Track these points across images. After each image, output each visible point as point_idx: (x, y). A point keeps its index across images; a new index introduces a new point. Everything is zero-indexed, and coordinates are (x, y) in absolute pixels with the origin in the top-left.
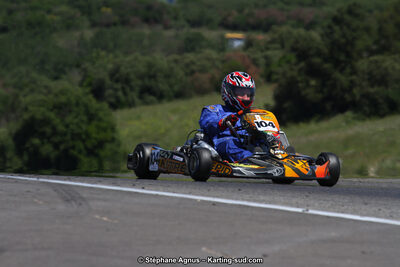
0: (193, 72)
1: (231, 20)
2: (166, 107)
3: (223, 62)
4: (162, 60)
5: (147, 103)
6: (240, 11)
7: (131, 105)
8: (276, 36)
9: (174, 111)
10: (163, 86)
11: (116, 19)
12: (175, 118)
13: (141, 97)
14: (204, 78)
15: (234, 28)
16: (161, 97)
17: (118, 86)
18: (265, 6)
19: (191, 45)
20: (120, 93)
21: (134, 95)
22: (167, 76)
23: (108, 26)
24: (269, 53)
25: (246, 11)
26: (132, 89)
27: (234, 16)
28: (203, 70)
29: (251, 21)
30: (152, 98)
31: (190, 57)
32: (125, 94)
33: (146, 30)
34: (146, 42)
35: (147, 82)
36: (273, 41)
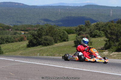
0: (15, 38)
1: (22, 29)
2: (10, 44)
3: (20, 36)
4: (10, 36)
5: (7, 43)
6: (24, 28)
7: (4, 43)
8: (29, 32)
9: (11, 45)
10: (10, 40)
11: (3, 29)
12: (11, 46)
13: (6, 42)
14: (17, 39)
15: (23, 31)
16: (9, 42)
17: (2, 40)
18: (28, 27)
19: (15, 34)
20: (2, 42)
21: (5, 42)
22: (10, 39)
23: (1, 30)
24: (28, 35)
25: (25, 28)
26: (4, 41)
27: (23, 29)
28: (17, 38)
29: (26, 30)
30: (8, 42)
31: (14, 36)
32: (3, 42)
33: (8, 31)
34: (8, 33)
35: (7, 40)
36: (29, 33)
